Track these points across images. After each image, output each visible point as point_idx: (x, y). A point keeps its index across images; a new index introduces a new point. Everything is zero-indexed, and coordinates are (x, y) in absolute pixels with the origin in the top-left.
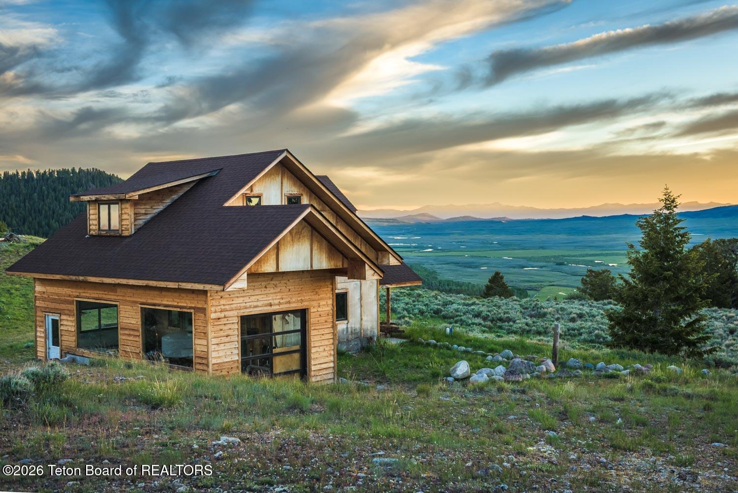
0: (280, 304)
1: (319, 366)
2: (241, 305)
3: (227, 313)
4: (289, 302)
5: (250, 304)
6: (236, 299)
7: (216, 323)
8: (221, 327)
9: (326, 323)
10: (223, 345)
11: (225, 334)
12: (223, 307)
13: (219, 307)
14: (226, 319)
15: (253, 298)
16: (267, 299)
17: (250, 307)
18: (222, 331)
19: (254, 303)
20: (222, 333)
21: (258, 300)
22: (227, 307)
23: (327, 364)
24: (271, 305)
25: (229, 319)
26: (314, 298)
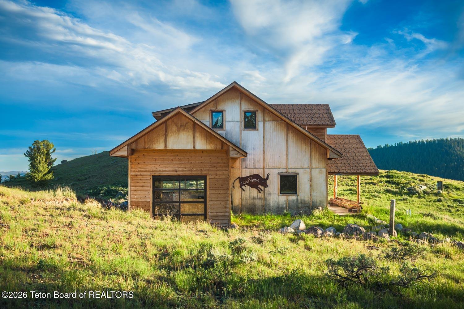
0: (183, 171)
1: (216, 213)
2: (153, 169)
3: (142, 173)
4: (191, 171)
5: (160, 169)
6: (150, 165)
7: (134, 178)
8: (138, 181)
9: (222, 186)
10: (139, 191)
11: (141, 185)
12: (139, 169)
13: (137, 169)
14: (141, 177)
15: (162, 166)
16: (174, 167)
17: (160, 171)
18: (138, 183)
19: (163, 169)
20: (138, 184)
21: (166, 167)
22: (143, 170)
23: (222, 213)
24: (176, 171)
25: (144, 177)
26: (213, 169)
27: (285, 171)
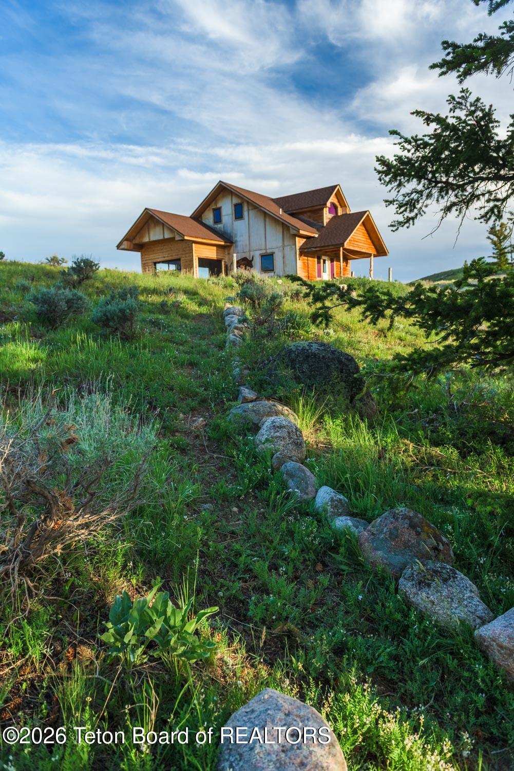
0: (168, 257)
3: (148, 261)
4: (172, 256)
6: (151, 255)
8: (146, 267)
9: (189, 265)
11: (148, 270)
12: (146, 259)
17: (156, 258)
19: (158, 256)
26: (183, 253)
27: (264, 251)
